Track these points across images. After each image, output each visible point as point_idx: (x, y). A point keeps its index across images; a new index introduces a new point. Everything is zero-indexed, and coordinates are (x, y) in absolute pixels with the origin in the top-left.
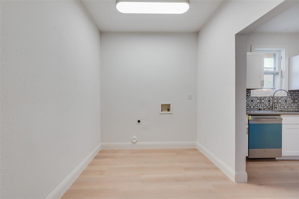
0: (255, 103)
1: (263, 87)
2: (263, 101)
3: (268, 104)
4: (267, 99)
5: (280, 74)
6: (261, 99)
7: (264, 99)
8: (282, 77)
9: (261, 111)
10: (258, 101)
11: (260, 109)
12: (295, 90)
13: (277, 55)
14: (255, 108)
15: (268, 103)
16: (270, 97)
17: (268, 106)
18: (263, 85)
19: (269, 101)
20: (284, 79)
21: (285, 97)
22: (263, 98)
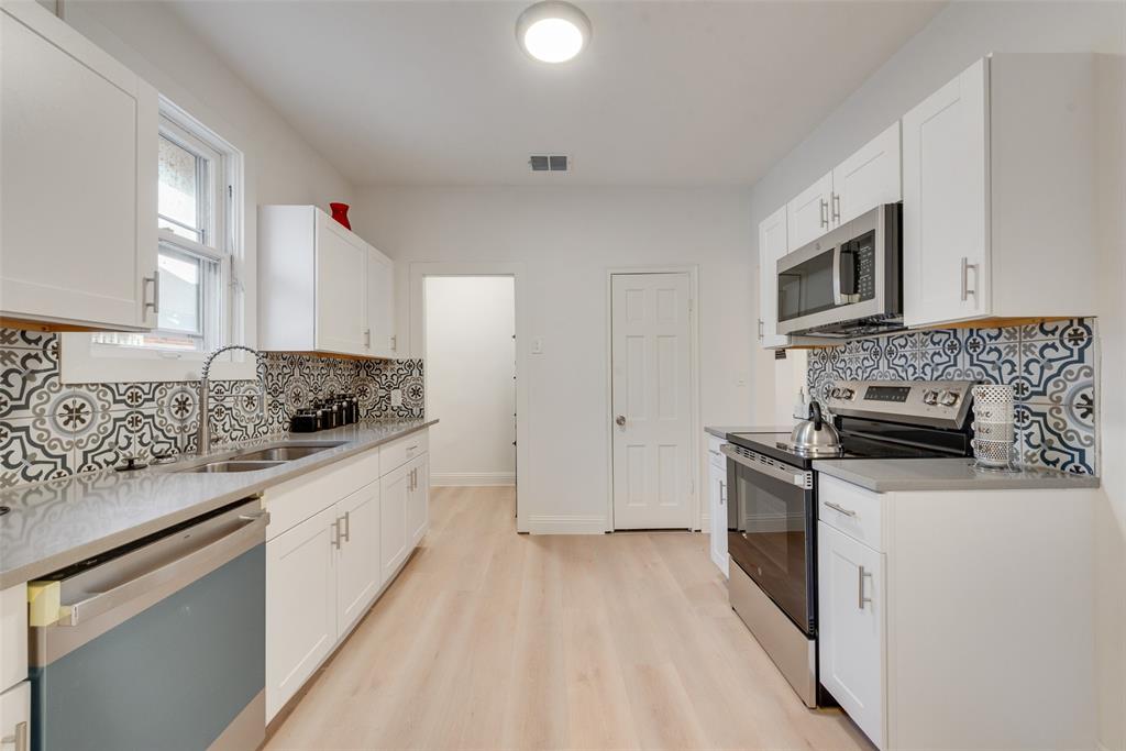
0: (96, 423)
1: (156, 320)
2: (148, 409)
3: (177, 425)
4: (169, 397)
5: (225, 265)
6: (134, 395)
7: (157, 395)
8: (233, 284)
9: (136, 473)
10: (119, 411)
11: (131, 461)
12: (278, 352)
13: (212, 165)
14: (99, 459)
15: (178, 416)
16: (185, 383)
17: (179, 437)
18: (155, 305)
19: (182, 406)
20: (242, 294)
21: (248, 381)
22: (146, 389)
